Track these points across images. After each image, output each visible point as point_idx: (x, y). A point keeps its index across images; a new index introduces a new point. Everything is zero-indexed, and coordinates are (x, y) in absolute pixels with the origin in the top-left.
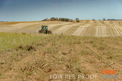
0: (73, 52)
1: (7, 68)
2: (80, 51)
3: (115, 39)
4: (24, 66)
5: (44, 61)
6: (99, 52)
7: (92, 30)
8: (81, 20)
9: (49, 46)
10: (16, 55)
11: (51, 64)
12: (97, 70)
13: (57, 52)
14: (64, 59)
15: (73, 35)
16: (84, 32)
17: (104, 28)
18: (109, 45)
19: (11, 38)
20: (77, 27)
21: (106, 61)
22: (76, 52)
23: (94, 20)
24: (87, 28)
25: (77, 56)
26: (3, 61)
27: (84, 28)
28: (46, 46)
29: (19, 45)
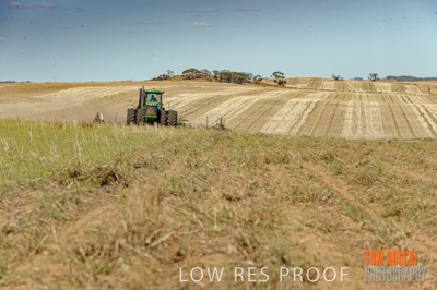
0: (261, 193)
1: (25, 246)
2: (285, 189)
3: (414, 146)
4: (86, 241)
5: (158, 223)
6: (357, 194)
7: (331, 113)
8: (291, 80)
9: (175, 169)
10: (57, 202)
11: (185, 233)
12: (346, 256)
13: (205, 190)
14: (228, 218)
15: (262, 131)
16: (303, 121)
17: (374, 106)
18: (390, 169)
19: (42, 140)
20: (279, 102)
21: (381, 224)
22: (273, 194)
23: (337, 79)
24: (312, 106)
25: (275, 207)
26: (13, 224)
27: (300, 108)
28: (168, 172)
29: (68, 164)
